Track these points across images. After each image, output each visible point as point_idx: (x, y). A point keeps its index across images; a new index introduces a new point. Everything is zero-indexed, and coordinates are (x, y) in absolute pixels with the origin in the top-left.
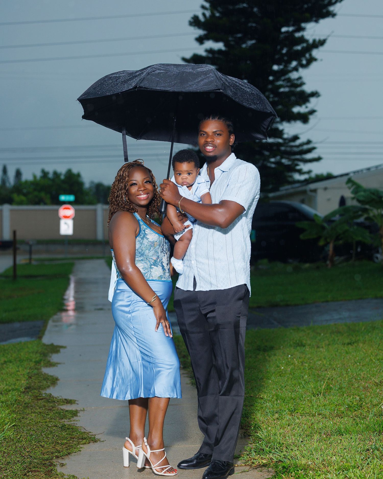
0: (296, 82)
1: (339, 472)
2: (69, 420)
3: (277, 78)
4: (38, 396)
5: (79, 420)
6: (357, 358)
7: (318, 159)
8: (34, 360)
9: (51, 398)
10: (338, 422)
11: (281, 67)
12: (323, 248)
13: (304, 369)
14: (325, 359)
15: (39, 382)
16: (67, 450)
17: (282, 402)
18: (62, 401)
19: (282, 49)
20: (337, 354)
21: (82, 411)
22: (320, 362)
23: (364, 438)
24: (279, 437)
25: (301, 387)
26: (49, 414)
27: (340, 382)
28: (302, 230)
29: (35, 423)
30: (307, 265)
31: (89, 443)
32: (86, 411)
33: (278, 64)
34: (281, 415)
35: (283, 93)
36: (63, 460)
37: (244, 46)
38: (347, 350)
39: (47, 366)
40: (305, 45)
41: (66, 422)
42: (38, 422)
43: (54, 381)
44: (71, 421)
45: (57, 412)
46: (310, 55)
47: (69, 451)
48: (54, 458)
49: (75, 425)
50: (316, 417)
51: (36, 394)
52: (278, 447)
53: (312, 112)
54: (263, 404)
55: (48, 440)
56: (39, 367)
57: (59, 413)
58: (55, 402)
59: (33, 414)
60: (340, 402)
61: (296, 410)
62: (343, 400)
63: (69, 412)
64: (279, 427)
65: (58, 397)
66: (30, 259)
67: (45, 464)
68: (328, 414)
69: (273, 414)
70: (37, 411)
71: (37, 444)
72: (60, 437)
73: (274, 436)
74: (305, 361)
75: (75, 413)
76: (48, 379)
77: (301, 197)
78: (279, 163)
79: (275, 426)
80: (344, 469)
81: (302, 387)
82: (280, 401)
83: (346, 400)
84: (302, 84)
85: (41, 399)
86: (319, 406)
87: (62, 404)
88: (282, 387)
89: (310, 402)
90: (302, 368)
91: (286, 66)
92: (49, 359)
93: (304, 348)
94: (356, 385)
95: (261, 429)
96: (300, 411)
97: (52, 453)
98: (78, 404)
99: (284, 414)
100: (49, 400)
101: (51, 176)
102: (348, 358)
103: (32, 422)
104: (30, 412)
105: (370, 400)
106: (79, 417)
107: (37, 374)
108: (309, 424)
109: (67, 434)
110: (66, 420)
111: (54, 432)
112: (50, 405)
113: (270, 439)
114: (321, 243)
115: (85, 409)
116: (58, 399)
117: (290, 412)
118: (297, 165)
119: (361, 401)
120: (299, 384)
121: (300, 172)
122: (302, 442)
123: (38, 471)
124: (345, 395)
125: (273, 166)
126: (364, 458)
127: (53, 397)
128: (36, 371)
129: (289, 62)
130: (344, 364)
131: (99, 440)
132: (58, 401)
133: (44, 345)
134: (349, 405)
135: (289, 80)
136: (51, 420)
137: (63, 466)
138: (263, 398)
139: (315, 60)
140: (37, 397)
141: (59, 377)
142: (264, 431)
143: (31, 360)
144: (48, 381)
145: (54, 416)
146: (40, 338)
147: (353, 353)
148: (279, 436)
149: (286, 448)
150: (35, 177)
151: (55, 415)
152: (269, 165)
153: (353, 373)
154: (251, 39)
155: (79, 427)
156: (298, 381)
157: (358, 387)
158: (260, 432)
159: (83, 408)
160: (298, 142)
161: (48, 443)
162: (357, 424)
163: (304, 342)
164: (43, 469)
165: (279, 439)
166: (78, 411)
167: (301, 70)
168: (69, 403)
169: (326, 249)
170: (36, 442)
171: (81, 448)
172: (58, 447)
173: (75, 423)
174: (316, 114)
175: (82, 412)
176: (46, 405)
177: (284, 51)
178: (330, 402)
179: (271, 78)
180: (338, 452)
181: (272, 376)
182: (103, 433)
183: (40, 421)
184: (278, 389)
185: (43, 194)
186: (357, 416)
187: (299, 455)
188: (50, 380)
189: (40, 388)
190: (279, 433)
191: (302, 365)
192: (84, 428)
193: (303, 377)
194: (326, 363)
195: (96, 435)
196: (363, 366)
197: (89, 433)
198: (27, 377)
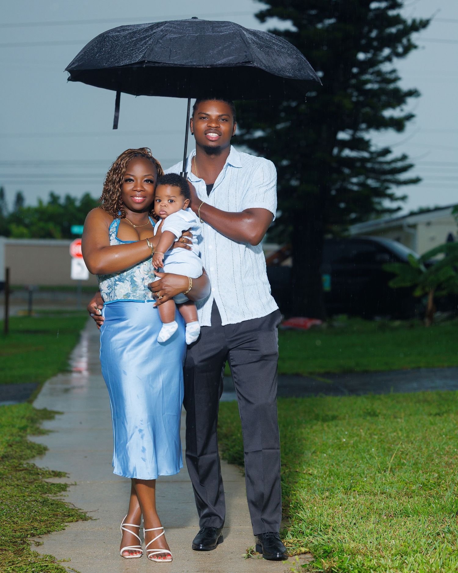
0: (388, 76)
1: (395, 558)
2: (54, 495)
3: (363, 71)
4: (18, 467)
5: (68, 496)
6: (444, 430)
7: (416, 181)
8: (17, 426)
9: (34, 469)
10: (406, 502)
11: (369, 55)
12: (419, 300)
13: (371, 442)
14: (401, 430)
15: (21, 451)
16: (47, 527)
17: (336, 479)
18: (48, 473)
19: (370, 31)
20: (419, 425)
21: (73, 485)
22: (395, 434)
23: (436, 519)
24: (326, 519)
25: (364, 462)
26: (29, 487)
27: (416, 457)
28: (392, 276)
29: (10, 497)
30: (397, 323)
31: (77, 521)
32: (79, 485)
33: (365, 51)
34: (333, 494)
35: (370, 90)
36: (41, 539)
37: (320, 26)
38: (432, 421)
39: (34, 434)
40: (401, 27)
41: (50, 497)
42: (13, 496)
43: (41, 451)
44: (57, 496)
45: (40, 485)
46: (409, 40)
47: (50, 529)
48: (29, 536)
49: (62, 500)
50: (378, 496)
51: (14, 463)
52: (322, 529)
53: (410, 117)
54: (311, 480)
55: (24, 515)
56: (24, 435)
57: (43, 486)
58: (39, 474)
59: (8, 487)
60: (412, 479)
61: (352, 488)
62: (416, 477)
63: (55, 485)
64: (327, 507)
65: (44, 469)
66: (30, 311)
67: (16, 543)
68: (393, 492)
69: (322, 492)
70: (13, 483)
71: (9, 520)
72: (40, 513)
73: (319, 517)
74: (375, 433)
75: (63, 488)
76: (33, 448)
77: (396, 234)
78: (363, 185)
79: (322, 506)
80: (403, 553)
81: (366, 461)
82: (334, 478)
83: (420, 477)
84: (397, 79)
85: (21, 470)
86: (383, 484)
87: (48, 476)
88: (339, 462)
89: (373, 479)
90: (370, 440)
91: (375, 55)
92: (37, 425)
93: (377, 418)
94: (437, 461)
95: (304, 509)
96: (358, 489)
97: (27, 531)
98: (68, 477)
99: (337, 492)
100: (32, 472)
101: (62, 201)
102: (432, 429)
103: (6, 496)
104: (4, 484)
105: (452, 478)
106: (68, 492)
107: (21, 442)
108: (368, 504)
109: (49, 510)
110: (50, 495)
111: (33, 507)
112: (32, 477)
113: (314, 520)
114: (418, 293)
115: (77, 483)
116: (43, 471)
117: (345, 490)
118: (387, 188)
119: (439, 479)
120: (362, 458)
121: (392, 197)
122: (355, 524)
123: (5, 550)
124: (420, 472)
125: (355, 188)
126: (431, 542)
127: (37, 468)
128: (18, 439)
129: (380, 49)
130: (426, 437)
131: (91, 518)
132: (43, 473)
133: (34, 409)
134: (424, 484)
135: (379, 73)
136: (31, 495)
137: (39, 545)
138: (312, 474)
139: (415, 47)
140: (16, 468)
141: (49, 447)
142: (307, 511)
143: (13, 426)
144: (33, 450)
145: (35, 489)
146: (31, 402)
147: (439, 425)
148: (325, 517)
149: (333, 530)
150: (40, 202)
151: (37, 488)
152: (350, 187)
153: (436, 447)
154: (330, 17)
155: (66, 503)
156: (361, 455)
157: (439, 463)
158: (302, 512)
159: (75, 482)
160: (389, 157)
161: (23, 519)
162: (430, 505)
163: (378, 411)
164: (12, 547)
165: (325, 519)
166: (68, 485)
167: (395, 60)
168: (57, 476)
169: (424, 301)
170: (7, 517)
171: (66, 526)
172: (36, 524)
173: (62, 498)
174: (414, 120)
175: (73, 487)
176: (26, 477)
177: (374, 34)
178: (399, 480)
179: (355, 70)
180: (399, 535)
181: (328, 449)
182: (97, 510)
183: (16, 494)
184: (334, 464)
185: (51, 226)
186: (431, 496)
187: (347, 538)
188: (36, 449)
189: (21, 457)
190: (326, 514)
191: (371, 437)
192: (72, 504)
193: (368, 451)
194: (402, 435)
195: (88, 513)
196: (450, 439)
197: (79, 510)
198: (7, 445)
